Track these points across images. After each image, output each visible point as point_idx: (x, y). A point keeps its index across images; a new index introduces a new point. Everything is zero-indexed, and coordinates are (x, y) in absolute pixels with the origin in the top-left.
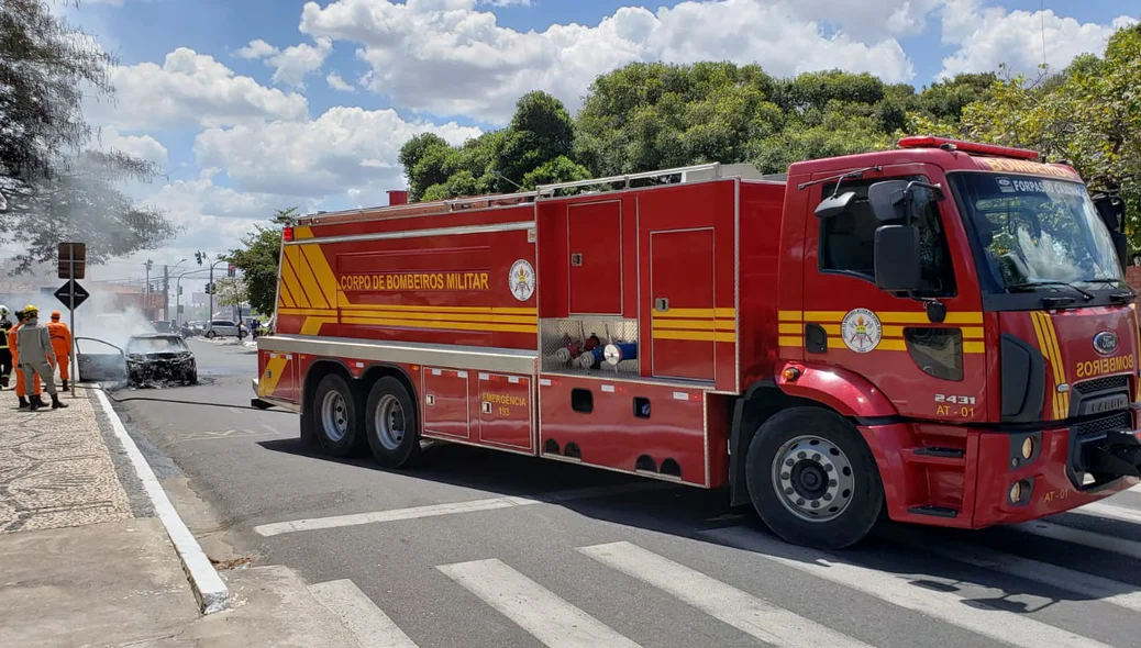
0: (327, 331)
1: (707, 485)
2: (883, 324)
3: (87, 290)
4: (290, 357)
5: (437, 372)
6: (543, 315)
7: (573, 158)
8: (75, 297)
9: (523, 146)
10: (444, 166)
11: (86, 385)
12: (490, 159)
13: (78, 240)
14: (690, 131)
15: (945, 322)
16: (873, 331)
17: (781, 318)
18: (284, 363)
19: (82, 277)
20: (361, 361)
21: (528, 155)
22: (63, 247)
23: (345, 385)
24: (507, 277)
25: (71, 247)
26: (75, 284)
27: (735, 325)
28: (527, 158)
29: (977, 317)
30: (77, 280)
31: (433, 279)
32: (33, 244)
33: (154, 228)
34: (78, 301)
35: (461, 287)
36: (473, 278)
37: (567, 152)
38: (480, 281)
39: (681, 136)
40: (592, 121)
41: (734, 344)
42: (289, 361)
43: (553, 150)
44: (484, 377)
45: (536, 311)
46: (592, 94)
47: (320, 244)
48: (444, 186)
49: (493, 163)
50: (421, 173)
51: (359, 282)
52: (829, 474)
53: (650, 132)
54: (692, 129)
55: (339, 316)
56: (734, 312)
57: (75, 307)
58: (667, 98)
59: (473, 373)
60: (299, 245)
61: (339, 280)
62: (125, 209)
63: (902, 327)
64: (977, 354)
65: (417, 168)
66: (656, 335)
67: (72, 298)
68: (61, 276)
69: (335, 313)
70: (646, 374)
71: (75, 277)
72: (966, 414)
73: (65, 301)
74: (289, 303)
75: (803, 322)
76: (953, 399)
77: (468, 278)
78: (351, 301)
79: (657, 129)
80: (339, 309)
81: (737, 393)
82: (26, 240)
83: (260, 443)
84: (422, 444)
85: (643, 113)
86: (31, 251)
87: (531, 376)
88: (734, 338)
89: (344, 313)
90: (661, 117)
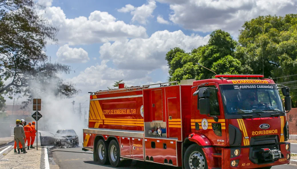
0: (101, 127)
1: (177, 166)
2: (208, 122)
3: (42, 114)
4: (90, 135)
5: (123, 138)
6: (145, 121)
7: (233, 56)
8: (38, 117)
9: (213, 52)
10: (182, 61)
11: (43, 147)
12: (200, 58)
13: (39, 98)
14: (280, 44)
15: (218, 122)
16: (207, 124)
17: (191, 121)
18: (89, 136)
19: (40, 110)
20: (107, 135)
21: (215, 55)
22: (35, 100)
23: (104, 143)
24: (140, 110)
25: (37, 100)
26: (38, 112)
27: (181, 123)
28: (215, 57)
29: (224, 120)
30: (38, 111)
31: (124, 111)
32: (29, 97)
33: (70, 91)
34: (39, 118)
35: (130, 113)
37: (231, 53)
38: (134, 112)
39: (277, 45)
40: (243, 40)
41: (181, 128)
43: (225, 53)
44: (133, 139)
45: (143, 120)
46: (244, 29)
47: (99, 101)
48: (182, 69)
49: (201, 59)
50: (173, 64)
51: (107, 112)
52: (199, 161)
53: (265, 44)
54: (282, 43)
55: (103, 122)
56: (181, 120)
57: (38, 120)
58: (272, 30)
59: (131, 138)
60: (94, 101)
61: (103, 111)
62: (60, 84)
63: (211, 123)
64: (224, 129)
65: (172, 62)
66: (170, 126)
67: (37, 117)
68: (34, 110)
69: (102, 121)
70: (168, 137)
71: (38, 110)
72: (223, 144)
73: (35, 118)
74: (92, 119)
75: (195, 122)
76: (220, 141)
77: (131, 110)
78: (106, 118)
79: (268, 43)
80: (103, 120)
81: (182, 141)
82: (27, 96)
83: (84, 162)
84: (121, 159)
85: (262, 37)
86: (29, 100)
87: (143, 138)
88: (181, 127)
89: (105, 121)
90: (270, 38)
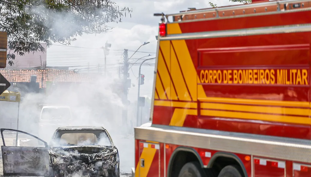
0: (190, 122)
4: (157, 147)
5: (263, 162)
20: (209, 151)
31: (267, 74)
35: (288, 83)
36: (296, 74)
38: (301, 78)
42: (157, 150)
44: (297, 167)
47: (188, 41)
51: (213, 76)
55: (199, 109)
59: (289, 163)
60: (171, 41)
61: (199, 73)
69: (195, 105)
74: (163, 97)
77: (293, 74)
78: (208, 95)
80: (199, 102)
89: (203, 105)
